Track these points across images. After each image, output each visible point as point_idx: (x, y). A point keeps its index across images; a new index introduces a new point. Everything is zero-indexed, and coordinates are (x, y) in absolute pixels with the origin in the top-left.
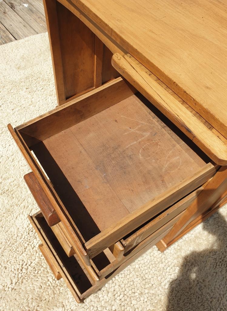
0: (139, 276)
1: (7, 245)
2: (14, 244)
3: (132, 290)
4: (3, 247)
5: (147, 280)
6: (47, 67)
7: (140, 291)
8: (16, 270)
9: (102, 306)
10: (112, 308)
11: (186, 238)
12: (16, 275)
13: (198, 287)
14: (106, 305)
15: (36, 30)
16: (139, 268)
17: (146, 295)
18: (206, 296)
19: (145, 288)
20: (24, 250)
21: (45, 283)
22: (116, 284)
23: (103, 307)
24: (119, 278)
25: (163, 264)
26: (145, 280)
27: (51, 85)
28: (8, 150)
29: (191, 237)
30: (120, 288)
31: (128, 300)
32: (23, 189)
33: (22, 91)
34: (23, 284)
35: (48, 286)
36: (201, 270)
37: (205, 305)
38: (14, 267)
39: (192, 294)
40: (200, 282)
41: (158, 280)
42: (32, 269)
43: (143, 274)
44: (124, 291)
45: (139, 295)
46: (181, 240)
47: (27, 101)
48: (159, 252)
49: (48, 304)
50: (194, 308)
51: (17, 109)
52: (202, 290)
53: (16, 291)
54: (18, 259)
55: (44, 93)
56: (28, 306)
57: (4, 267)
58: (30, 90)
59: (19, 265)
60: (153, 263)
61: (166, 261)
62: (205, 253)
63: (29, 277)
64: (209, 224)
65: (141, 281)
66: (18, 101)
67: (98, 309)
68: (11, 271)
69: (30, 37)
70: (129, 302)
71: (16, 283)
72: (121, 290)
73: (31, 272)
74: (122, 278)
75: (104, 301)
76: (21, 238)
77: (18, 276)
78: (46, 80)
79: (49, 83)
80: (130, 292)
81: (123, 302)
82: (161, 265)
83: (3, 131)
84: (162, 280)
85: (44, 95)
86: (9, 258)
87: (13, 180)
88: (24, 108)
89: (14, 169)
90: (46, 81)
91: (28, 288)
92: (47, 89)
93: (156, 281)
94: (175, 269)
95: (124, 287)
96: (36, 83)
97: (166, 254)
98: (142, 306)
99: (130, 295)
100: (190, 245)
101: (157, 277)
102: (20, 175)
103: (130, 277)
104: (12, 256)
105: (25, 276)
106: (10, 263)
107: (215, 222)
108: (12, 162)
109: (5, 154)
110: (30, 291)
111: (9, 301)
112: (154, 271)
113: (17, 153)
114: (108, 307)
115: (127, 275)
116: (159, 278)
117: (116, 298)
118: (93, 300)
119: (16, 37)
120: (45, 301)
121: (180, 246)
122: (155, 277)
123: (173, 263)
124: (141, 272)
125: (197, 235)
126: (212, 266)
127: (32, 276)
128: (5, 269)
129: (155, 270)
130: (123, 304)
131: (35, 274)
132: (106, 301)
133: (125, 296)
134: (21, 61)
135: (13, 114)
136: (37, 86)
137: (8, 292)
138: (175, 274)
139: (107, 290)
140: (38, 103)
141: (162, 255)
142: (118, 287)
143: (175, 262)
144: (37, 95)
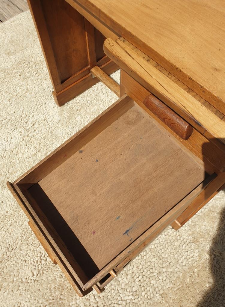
0: (155, 256)
1: (23, 240)
2: (30, 238)
3: (150, 270)
4: (20, 242)
5: (164, 260)
6: (38, 49)
7: (158, 270)
8: (36, 263)
9: (122, 288)
10: (132, 289)
11: (199, 214)
12: (36, 267)
13: (216, 260)
14: (127, 287)
15: (21, 8)
16: (155, 248)
17: (164, 274)
19: (163, 267)
22: (134, 266)
23: (123, 290)
24: (136, 260)
25: (178, 242)
26: (162, 259)
27: (44, 68)
28: (11, 143)
29: (205, 212)
30: (138, 269)
31: (147, 280)
33: (16, 78)
34: (44, 275)
38: (34, 259)
40: (217, 256)
41: (175, 258)
42: (50, 260)
43: (160, 254)
44: (143, 272)
45: (157, 274)
46: (195, 216)
47: (22, 89)
48: (174, 230)
49: (71, 292)
51: (13, 99)
52: (220, 263)
53: (38, 282)
54: (35, 252)
55: (38, 78)
56: (51, 295)
57: (24, 261)
58: (23, 76)
59: (38, 257)
60: (168, 242)
61: (181, 239)
63: (49, 268)
65: (158, 260)
67: (119, 291)
68: (31, 263)
69: (16, 17)
70: (149, 282)
71: (37, 274)
72: (139, 271)
73: (49, 262)
74: (139, 259)
75: (124, 283)
77: (38, 268)
78: (38, 63)
79: (42, 67)
80: (149, 272)
81: (143, 283)
82: (176, 243)
83: (3, 123)
84: (179, 258)
85: (39, 80)
86: (27, 252)
88: (21, 96)
89: (19, 162)
90: (39, 64)
91: (50, 278)
92: (41, 74)
93: (173, 259)
94: (191, 245)
95: (142, 268)
96: (29, 68)
97: (181, 232)
98: (162, 285)
99: (148, 275)
100: (205, 219)
101: (174, 255)
102: (26, 168)
103: (147, 258)
104: (29, 249)
105: (45, 268)
106: (29, 256)
108: (16, 155)
109: (8, 147)
110: (52, 281)
111: (33, 292)
112: (170, 250)
113: (20, 146)
114: (128, 289)
115: (144, 257)
116: (176, 256)
117: (136, 280)
118: (113, 284)
119: (2, 19)
120: (67, 290)
121: (194, 222)
122: (172, 255)
123: (188, 239)
124: (158, 252)
125: (210, 209)
128: (24, 262)
129: (171, 249)
130: (142, 285)
132: (126, 283)
133: (144, 277)
134: (9, 45)
135: (10, 104)
136: (31, 71)
137: (31, 284)
138: (192, 251)
139: (125, 273)
140: (34, 89)
141: (177, 233)
142: (136, 268)
143: (190, 238)
144: (31, 81)
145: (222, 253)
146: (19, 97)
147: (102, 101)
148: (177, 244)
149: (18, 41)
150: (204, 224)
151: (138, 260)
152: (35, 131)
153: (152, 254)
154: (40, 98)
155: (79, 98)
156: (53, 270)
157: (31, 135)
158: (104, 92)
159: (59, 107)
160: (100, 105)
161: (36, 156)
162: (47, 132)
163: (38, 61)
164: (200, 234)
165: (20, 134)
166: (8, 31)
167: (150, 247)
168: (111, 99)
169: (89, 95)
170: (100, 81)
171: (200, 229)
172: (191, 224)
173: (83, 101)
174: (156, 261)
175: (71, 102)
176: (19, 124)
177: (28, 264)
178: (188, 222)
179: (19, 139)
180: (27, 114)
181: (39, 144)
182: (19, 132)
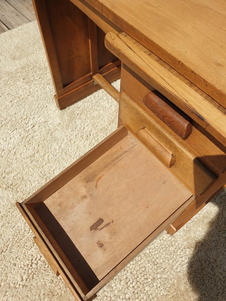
0: (150, 261)
1: (14, 242)
2: (22, 239)
3: (144, 276)
4: (11, 244)
5: (159, 265)
6: (43, 56)
7: (153, 276)
8: (26, 266)
10: (126, 296)
11: (194, 219)
12: (26, 271)
14: (120, 294)
15: (29, 18)
16: (150, 252)
17: (159, 281)
18: (219, 276)
19: (157, 273)
20: (32, 245)
21: (56, 277)
22: (128, 271)
23: (116, 296)
24: (130, 265)
25: (173, 247)
26: (156, 265)
27: (48, 73)
28: (10, 143)
29: (199, 217)
30: (132, 275)
31: (141, 287)
32: (27, 182)
33: (19, 81)
34: (34, 280)
35: (59, 280)
36: (211, 250)
37: (218, 286)
38: (24, 263)
39: (205, 275)
40: (211, 263)
41: (169, 264)
42: (42, 263)
43: (154, 259)
44: (137, 278)
45: (152, 280)
46: (189, 221)
47: (25, 92)
48: (169, 235)
49: (61, 298)
50: (208, 290)
51: (15, 101)
52: (214, 270)
53: (27, 288)
54: (27, 255)
57: (14, 264)
58: (27, 80)
59: (29, 260)
60: (163, 247)
61: (176, 244)
63: (40, 272)
64: (216, 202)
65: (153, 266)
66: (16, 92)
67: (112, 298)
68: (21, 267)
69: (23, 26)
70: (143, 289)
71: (27, 279)
72: (133, 277)
73: (41, 266)
74: (133, 264)
75: (118, 289)
76: (29, 233)
77: (28, 272)
78: (42, 69)
80: (143, 278)
81: (137, 290)
82: (171, 248)
83: (3, 124)
84: (173, 263)
85: (42, 84)
86: (17, 254)
87: (17, 174)
89: (17, 162)
90: (43, 70)
91: (40, 283)
92: (44, 78)
93: (167, 265)
94: (186, 251)
95: (136, 274)
96: (33, 73)
97: (176, 237)
98: (156, 292)
99: (143, 281)
100: (199, 225)
101: (168, 260)
102: (23, 168)
103: (142, 263)
104: (20, 252)
105: (36, 272)
106: (19, 259)
108: (14, 155)
109: (6, 147)
110: (41, 286)
111: (21, 298)
112: (165, 255)
113: (19, 146)
114: (121, 296)
115: (138, 262)
116: (171, 261)
117: (129, 286)
118: (106, 290)
119: (9, 27)
120: (57, 296)
121: (189, 227)
122: (167, 261)
123: (183, 245)
124: (152, 257)
125: (205, 215)
126: (222, 245)
127: (42, 271)
128: (14, 266)
130: (136, 292)
131: (46, 269)
133: (138, 283)
134: (15, 51)
135: (12, 106)
136: (34, 76)
137: (19, 289)
138: (186, 256)
139: (119, 278)
140: (36, 93)
141: (172, 238)
142: (130, 274)
143: (185, 244)
144: (34, 85)
145: (216, 259)
146: (21, 99)
147: (102, 107)
148: (172, 249)
149: (24, 48)
150: (199, 230)
151: (132, 265)
152: (34, 132)
153: (146, 260)
154: (42, 101)
155: (80, 103)
156: (43, 275)
157: (30, 137)
158: (105, 98)
159: (61, 111)
160: (100, 110)
161: (34, 157)
162: (47, 134)
163: (42, 67)
164: (194, 239)
165: (19, 135)
166: (15, 38)
167: (145, 252)
168: (111, 106)
169: (90, 101)
170: (101, 89)
171: (195, 235)
172: (186, 229)
173: (84, 106)
174: (151, 267)
175: (72, 106)
176: (20, 125)
177: (17, 268)
178: (183, 227)
179: (18, 139)
180: (28, 116)
181: (37, 145)
182: (18, 133)
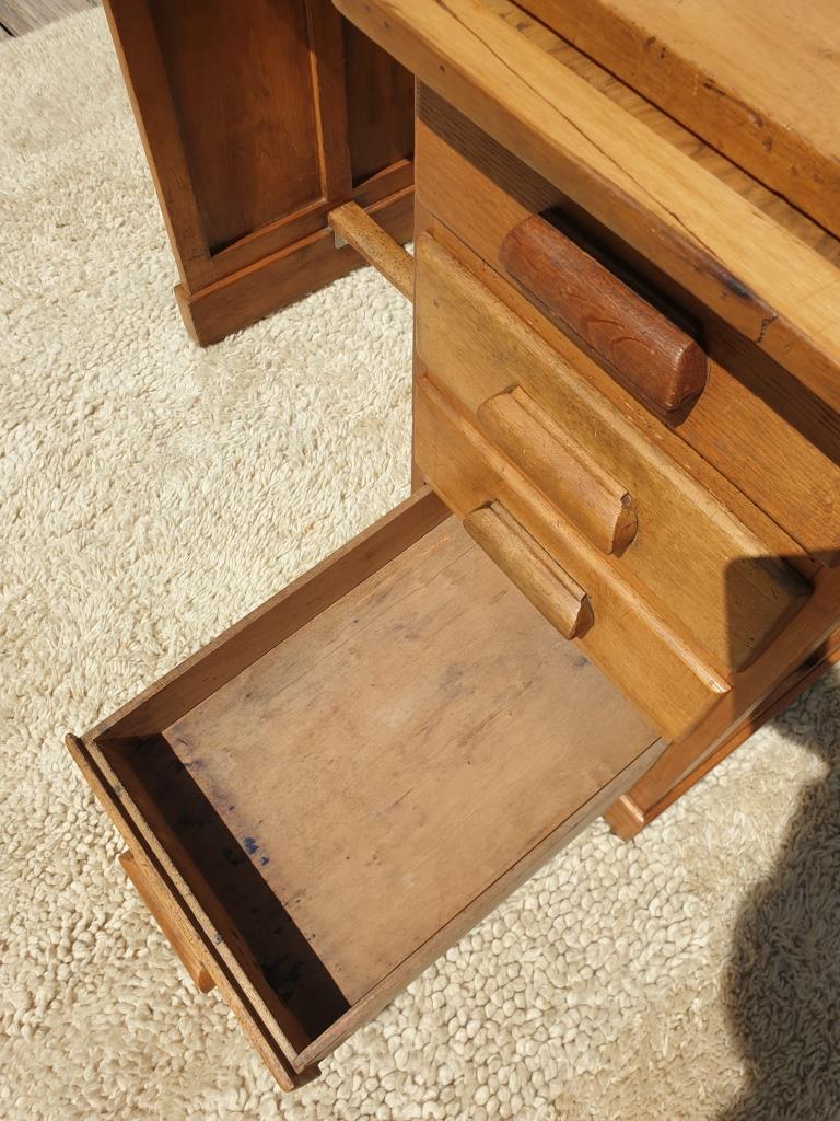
0: (538, 943)
1: (4, 856)
2: (34, 848)
3: (513, 999)
5: (572, 957)
7: (548, 999)
8: (47, 953)
9: (396, 1071)
10: (437, 1076)
11: (718, 779)
12: (46, 970)
13: (777, 967)
14: (415, 1065)
16: (540, 907)
17: (570, 1016)
18: (810, 1002)
19: (565, 988)
20: (74, 871)
21: (164, 996)
22: (448, 979)
23: (401, 1076)
24: (460, 953)
25: (632, 888)
26: (564, 955)
29: (740, 773)
30: (465, 993)
31: (500, 1039)
32: (64, 623)
33: (42, 234)
34: (75, 1005)
35: (177, 1007)
36: (784, 901)
37: (808, 1040)
38: (40, 939)
39: (755, 998)
40: (781, 949)
41: (615, 952)
42: (111, 942)
43: (556, 932)
44: (484, 1006)
45: (543, 1015)
46: (699, 788)
47: (63, 276)
48: (617, 839)
49: (181, 1080)
50: (764, 1054)
51: (25, 311)
52: (792, 977)
53: (48, 1036)
54: (52, 908)
55: (129, 241)
56: (98, 1094)
58: (72, 229)
59: (60, 928)
60: (592, 887)
61: (645, 875)
62: (799, 832)
63: (102, 976)
64: (809, 714)
65: (550, 959)
66: (30, 275)
67: (383, 1082)
68: (28, 955)
69: (67, 23)
70: (506, 1049)
71: (50, 1002)
72: (470, 1002)
73: (105, 953)
74: (472, 953)
75: (406, 1049)
76: (62, 822)
77: (56, 974)
78: (134, 187)
79: (147, 201)
80: (507, 1007)
81: (482, 1051)
82: (624, 890)
84: (631, 950)
85: (131, 248)
86: (15, 906)
87: (22, 593)
88: (56, 302)
89: (24, 548)
90: (137, 191)
91: (100, 1020)
92: (142, 225)
93: (607, 957)
94: (683, 903)
95: (482, 989)
96: (96, 202)
97: (644, 847)
98: (559, 1060)
99: (506, 1017)
100: (739, 802)
101: (612, 939)
102: (48, 571)
103: (505, 949)
104: (26, 895)
105: (86, 974)
106: (22, 925)
107: (832, 704)
108: (15, 521)
110: (106, 1032)
111: (24, 1075)
112: (597, 917)
113: (34, 485)
114: (420, 1073)
115: (491, 942)
116: (620, 943)
117: (453, 1036)
118: (361, 1051)
119: (12, 27)
120: (168, 1070)
121: (697, 809)
122: (605, 941)
123: (672, 878)
124: (547, 926)
125: (763, 763)
126: (826, 880)
127: (110, 972)
129: (602, 914)
130: (479, 1059)
131: (125, 963)
132: (412, 1050)
133: (488, 1025)
134: (30, 116)
135: (10, 328)
136: (103, 213)
137: (19, 1042)
138: (684, 924)
139: (412, 1005)
140: (109, 280)
141: (628, 851)
142: (458, 989)
143: (680, 875)
144: (102, 250)
145: (803, 937)
146: (48, 303)
147: (366, 339)
148: (627, 895)
149: (66, 104)
150: (736, 821)
151: (467, 956)
152: (97, 432)
153: (525, 934)
154: (129, 312)
155: (278, 322)
156: (116, 986)
157: (79, 449)
158: (377, 303)
159: (201, 351)
160: (357, 349)
161: (92, 527)
162: (144, 439)
163: (134, 179)
164: (718, 858)
165: (35, 443)
166: (31, 67)
167: (520, 906)
168: (403, 333)
169: (318, 312)
170: (364, 265)
171: (720, 841)
172: (686, 819)
173: (296, 331)
174: (541, 963)
175: (248, 333)
176: (39, 406)
177: (12, 960)
178: (672, 810)
179: (30, 459)
180: (72, 369)
181: (107, 483)
182: (33, 434)
